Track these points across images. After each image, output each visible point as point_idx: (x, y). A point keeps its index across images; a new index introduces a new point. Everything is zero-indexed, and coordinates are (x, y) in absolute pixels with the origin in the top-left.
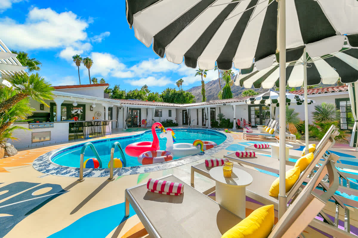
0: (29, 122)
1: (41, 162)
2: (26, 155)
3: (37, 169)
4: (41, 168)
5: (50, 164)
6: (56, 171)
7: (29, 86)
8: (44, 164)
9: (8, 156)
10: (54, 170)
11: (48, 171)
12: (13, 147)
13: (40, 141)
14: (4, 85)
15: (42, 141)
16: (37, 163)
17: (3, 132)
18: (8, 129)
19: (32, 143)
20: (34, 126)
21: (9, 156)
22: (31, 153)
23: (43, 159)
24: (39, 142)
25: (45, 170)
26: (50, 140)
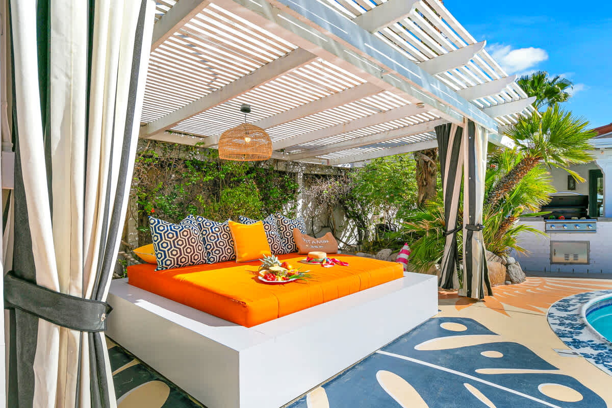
0: (546, 218)
1: (564, 314)
2: (538, 289)
3: (555, 327)
4: (562, 328)
5: (583, 326)
6: (595, 353)
7: (541, 139)
8: (570, 321)
9: (510, 283)
10: (592, 347)
11: (577, 344)
12: (519, 267)
13: (566, 261)
14: (504, 147)
15: (571, 263)
16: (558, 314)
17: (503, 236)
18: (510, 231)
19: (552, 263)
20: (554, 227)
21: (512, 282)
22: (547, 285)
23: (569, 309)
24: (565, 264)
25: (570, 340)
26: (588, 263)
